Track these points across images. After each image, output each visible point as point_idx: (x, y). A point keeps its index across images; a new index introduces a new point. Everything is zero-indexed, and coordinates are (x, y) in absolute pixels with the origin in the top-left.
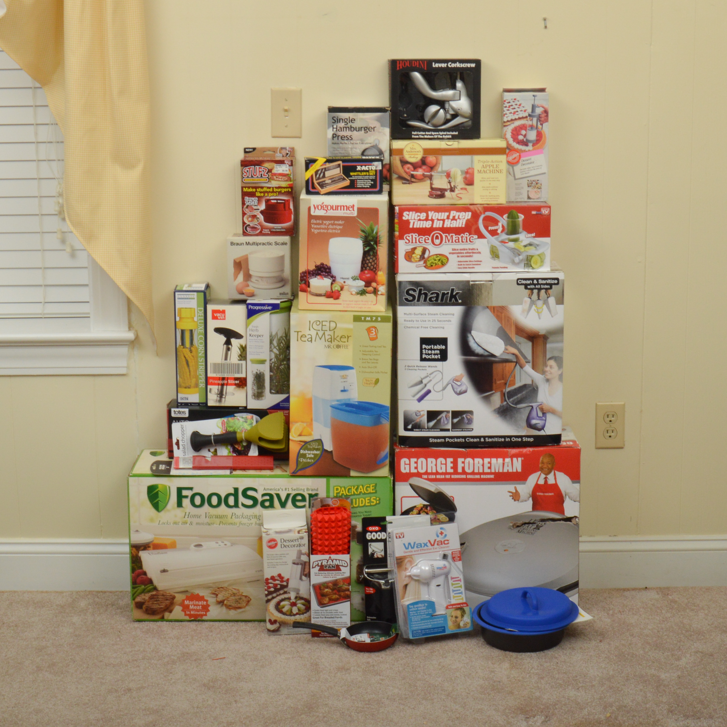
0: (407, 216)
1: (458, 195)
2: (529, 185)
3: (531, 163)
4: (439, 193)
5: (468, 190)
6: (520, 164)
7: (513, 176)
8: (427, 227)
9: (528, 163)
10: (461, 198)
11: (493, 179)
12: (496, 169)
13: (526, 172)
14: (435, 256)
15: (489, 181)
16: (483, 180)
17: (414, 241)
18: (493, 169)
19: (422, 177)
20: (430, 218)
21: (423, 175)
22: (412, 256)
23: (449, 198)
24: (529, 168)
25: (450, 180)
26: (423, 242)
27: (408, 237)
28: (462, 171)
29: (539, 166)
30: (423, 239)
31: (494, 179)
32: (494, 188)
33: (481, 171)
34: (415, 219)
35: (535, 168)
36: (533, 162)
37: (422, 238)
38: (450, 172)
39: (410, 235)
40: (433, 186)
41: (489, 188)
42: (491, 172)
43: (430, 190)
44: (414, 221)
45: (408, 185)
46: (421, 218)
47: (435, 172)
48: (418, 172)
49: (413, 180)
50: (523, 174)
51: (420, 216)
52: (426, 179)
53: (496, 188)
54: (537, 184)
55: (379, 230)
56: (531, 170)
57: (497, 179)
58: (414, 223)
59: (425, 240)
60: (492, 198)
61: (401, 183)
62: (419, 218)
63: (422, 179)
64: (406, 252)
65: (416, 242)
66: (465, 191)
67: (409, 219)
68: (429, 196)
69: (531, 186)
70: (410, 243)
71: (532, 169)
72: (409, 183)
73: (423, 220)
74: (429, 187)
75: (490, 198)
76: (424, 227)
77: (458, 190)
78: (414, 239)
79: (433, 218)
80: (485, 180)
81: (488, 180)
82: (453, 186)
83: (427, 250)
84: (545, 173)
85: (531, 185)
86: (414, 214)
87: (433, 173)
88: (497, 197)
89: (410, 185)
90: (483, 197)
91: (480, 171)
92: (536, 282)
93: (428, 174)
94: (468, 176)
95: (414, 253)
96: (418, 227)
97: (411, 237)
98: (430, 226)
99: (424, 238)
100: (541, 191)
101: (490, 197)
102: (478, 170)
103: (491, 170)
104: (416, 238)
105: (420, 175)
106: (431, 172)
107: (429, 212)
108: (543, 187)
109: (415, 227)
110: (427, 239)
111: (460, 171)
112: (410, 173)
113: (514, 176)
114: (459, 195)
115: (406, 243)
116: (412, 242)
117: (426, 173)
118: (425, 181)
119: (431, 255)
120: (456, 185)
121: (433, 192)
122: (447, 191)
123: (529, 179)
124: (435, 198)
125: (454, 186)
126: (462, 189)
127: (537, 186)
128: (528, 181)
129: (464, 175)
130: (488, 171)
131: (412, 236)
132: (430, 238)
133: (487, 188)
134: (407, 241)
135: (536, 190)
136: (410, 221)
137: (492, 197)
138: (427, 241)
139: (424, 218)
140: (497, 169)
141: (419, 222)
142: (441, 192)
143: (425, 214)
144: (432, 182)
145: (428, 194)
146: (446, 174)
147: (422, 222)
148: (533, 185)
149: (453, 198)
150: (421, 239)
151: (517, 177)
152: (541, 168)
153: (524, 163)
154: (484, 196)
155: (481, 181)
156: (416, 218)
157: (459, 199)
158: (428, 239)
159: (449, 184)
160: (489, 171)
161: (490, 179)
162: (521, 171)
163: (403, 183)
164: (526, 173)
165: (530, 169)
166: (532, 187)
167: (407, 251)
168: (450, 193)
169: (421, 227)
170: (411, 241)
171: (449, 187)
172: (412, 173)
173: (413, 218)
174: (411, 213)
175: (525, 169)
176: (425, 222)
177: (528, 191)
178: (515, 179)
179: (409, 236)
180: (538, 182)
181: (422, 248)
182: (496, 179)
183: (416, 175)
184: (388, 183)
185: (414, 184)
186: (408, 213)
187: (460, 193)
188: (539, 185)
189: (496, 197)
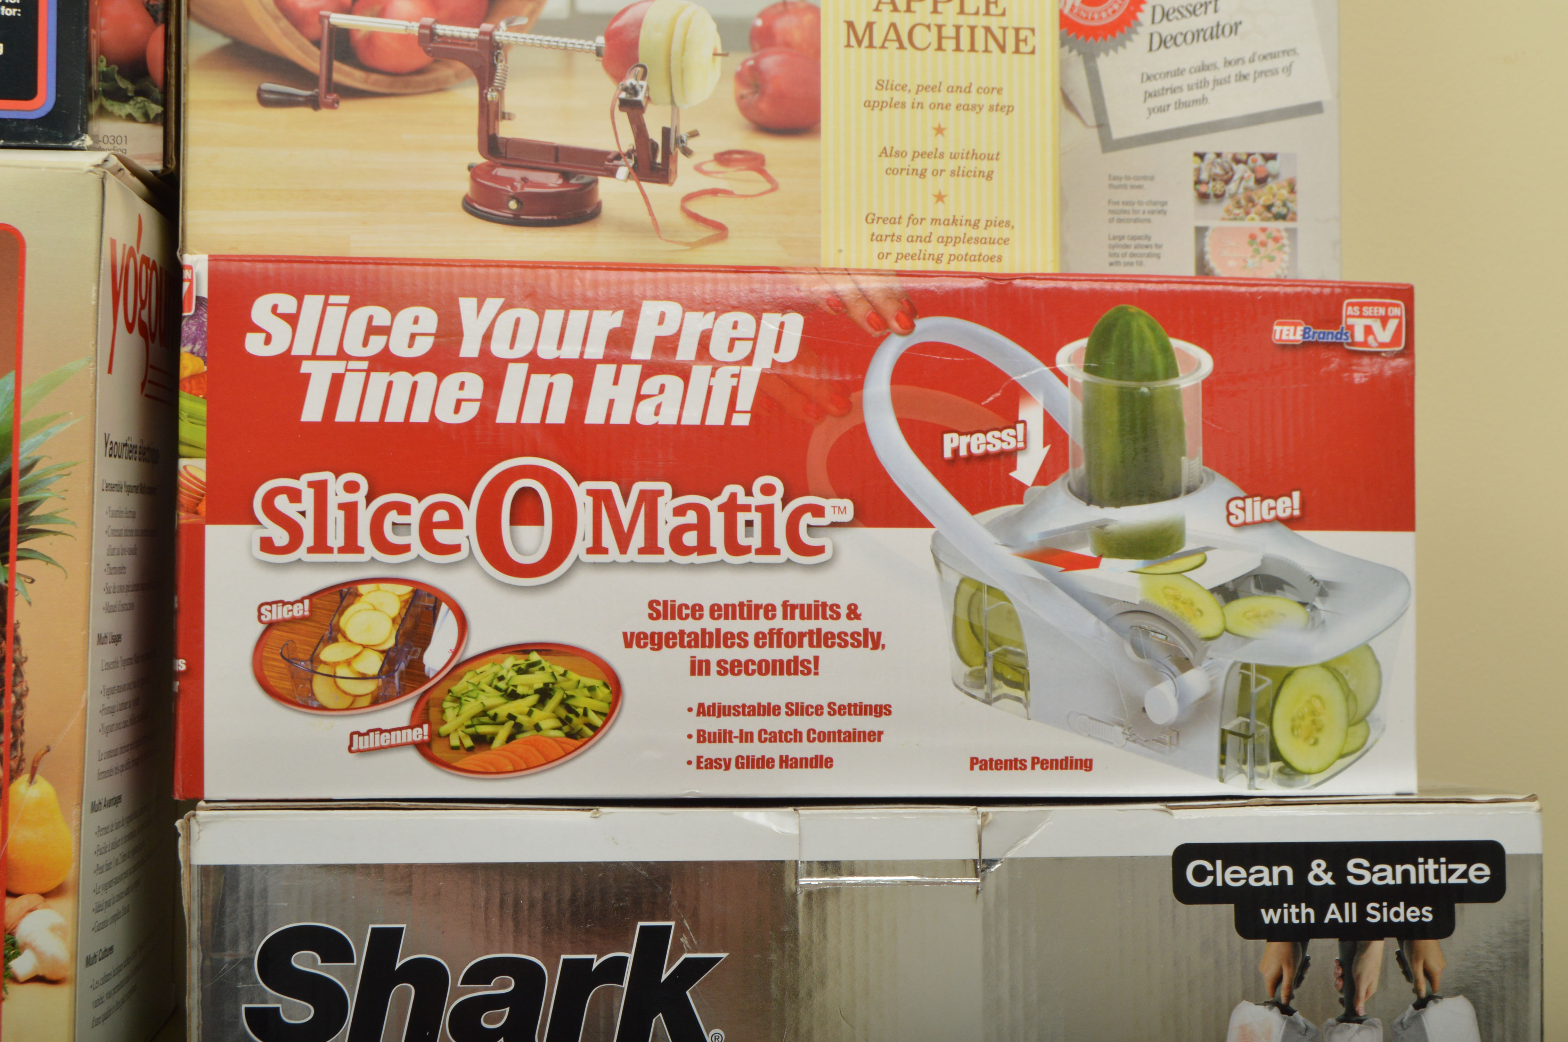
0: (280, 331)
1: (695, 206)
2: (1209, 189)
3: (1216, 33)
4: (551, 182)
5: (770, 169)
6: (1139, 41)
7: (1091, 119)
8: (446, 415)
9: (1197, 35)
10: (720, 230)
11: (962, 98)
12: (981, 21)
13: (1186, 96)
14: (510, 661)
15: (934, 106)
16: (885, 96)
17: (336, 537)
18: (962, 20)
19: (421, 59)
20: (470, 349)
21: (428, 37)
22: (314, 659)
23: (626, 227)
24: (1204, 68)
25: (633, 91)
26: (413, 538)
27: (282, 503)
28: (724, 26)
29: (1273, 56)
30: (414, 519)
31: (973, 98)
32: (971, 164)
33: (870, 26)
34: (342, 355)
35: (1247, 69)
36: (1235, 28)
37: (404, 509)
38: (638, 24)
39: (301, 483)
40: (505, 130)
41: (930, 164)
42: (949, 44)
43: (479, 160)
44: (339, 367)
45: (305, 112)
46: (400, 348)
47: (523, 21)
48: (382, 14)
49: (344, 74)
50: (1162, 109)
51: (386, 331)
52: (445, 72)
53: (985, 166)
54: (1261, 181)
55: (24, 421)
56: (1218, 82)
57: (994, 99)
58: (337, 381)
59: (427, 526)
60: (956, 241)
61: (253, 96)
62: (377, 344)
63: (420, 71)
64: (271, 625)
65: (351, 545)
66: (754, 175)
67: (302, 348)
68: (469, 206)
69: (1220, 197)
70: (301, 553)
71: (1222, 73)
72: (314, 103)
73: (413, 366)
74: (472, 138)
75: (945, 241)
76: (420, 415)
77: (698, 168)
78: (336, 519)
79: (499, 349)
80: (908, 98)
81: (928, 98)
82: (655, 135)
83: (444, 607)
84: (1315, 108)
85: (1219, 186)
86: (336, 315)
87: (502, 34)
88: (995, 232)
89: (324, 113)
90: (887, 229)
91: (860, 28)
92: (1328, 879)
93: (471, 33)
94: (771, 62)
95: (334, 634)
96: (371, 415)
97: (308, 496)
98: (469, 412)
99: (418, 508)
100: (1292, 233)
101: (941, 231)
102: (850, 25)
103: (949, 31)
104: (350, 510)
105: (404, 38)
106: (486, 18)
107: (467, 305)
108: (1302, 205)
109: (345, 413)
110: (441, 516)
111: (713, 27)
112: (322, 18)
113: (1102, 124)
114: (703, 207)
115: (267, 545)
116: (321, 545)
117: (443, 29)
118: (440, 88)
119: (473, 648)
120: (683, 132)
121: (501, 172)
122: (611, 173)
123: (1209, 144)
124: (516, 221)
125: (666, 132)
126: (724, 158)
127: (1263, 197)
128: (1201, 156)
129: (740, 59)
130: (922, 37)
131: (320, 489)
132: (470, 515)
133: (919, 164)
134: (281, 537)
135: (1253, 223)
136: (306, 367)
137: (953, 231)
138: (442, 536)
139: (423, 346)
140: (994, 23)
141: (380, 379)
142: (566, 176)
143: (429, 319)
144: (491, 95)
145: (464, 186)
146: (601, 40)
147: (402, 380)
148: (1232, 187)
149: (656, 228)
150: (393, 516)
151: (1118, 133)
152: (1288, 70)
153: (1167, 28)
154: (893, 221)
155: (868, 104)
156: (353, 347)
157: (709, 232)
158: (456, 521)
159: (623, 119)
160: (933, 36)
161: (941, 97)
162: (1152, 86)
163: (266, 100)
164: (1180, 105)
165: (1209, 75)
166: (1228, 203)
167: (280, 613)
168: (632, 185)
169: (395, 415)
170: (308, 539)
171: (628, 141)
172: (339, 20)
173: (328, 347)
174: (313, 303)
175: (1179, 72)
176: (427, 379)
177: (1200, 232)
178: (1109, 144)
179: (295, 496)
180: (1272, 166)
181: (406, 590)
182: (986, 100)
183: (371, 37)
184: (155, 109)
185: (349, 109)
186: (287, 303)
187: (715, 192)
188: (1274, 191)
189: (981, 233)
